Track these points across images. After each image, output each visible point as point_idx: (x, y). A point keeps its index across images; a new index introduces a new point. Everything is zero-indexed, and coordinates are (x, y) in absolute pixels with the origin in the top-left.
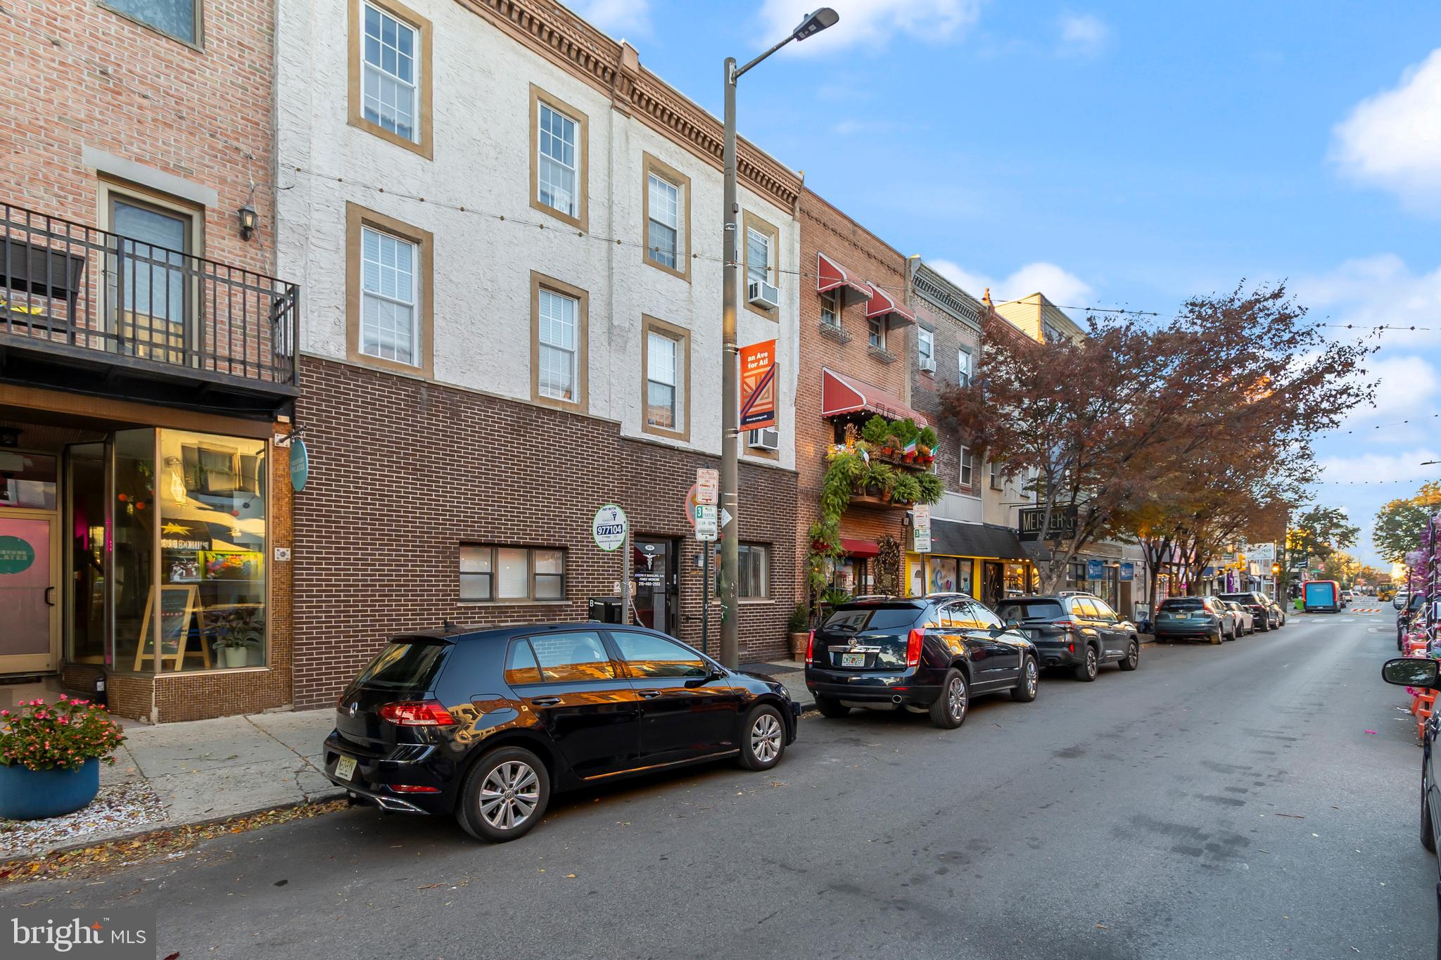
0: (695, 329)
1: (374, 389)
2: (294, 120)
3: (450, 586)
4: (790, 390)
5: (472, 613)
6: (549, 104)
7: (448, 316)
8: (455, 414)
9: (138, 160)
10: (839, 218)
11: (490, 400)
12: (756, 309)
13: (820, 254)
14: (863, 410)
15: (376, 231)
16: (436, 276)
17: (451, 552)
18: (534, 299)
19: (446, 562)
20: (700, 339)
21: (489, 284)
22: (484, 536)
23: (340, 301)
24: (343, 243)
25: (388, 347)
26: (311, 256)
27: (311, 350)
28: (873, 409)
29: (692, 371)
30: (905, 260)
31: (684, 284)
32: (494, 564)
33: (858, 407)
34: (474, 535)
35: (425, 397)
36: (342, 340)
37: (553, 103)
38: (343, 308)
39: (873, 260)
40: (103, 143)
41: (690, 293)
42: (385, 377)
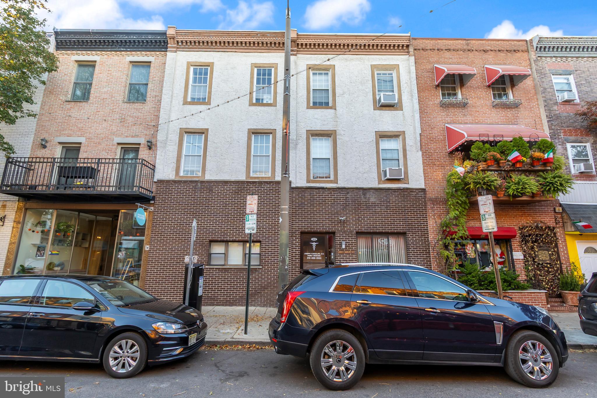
0: (340, 129)
1: (181, 187)
2: (165, 110)
3: (204, 259)
4: (416, 144)
5: (212, 271)
6: (260, 67)
7: (212, 155)
8: (211, 190)
9: (126, 137)
10: (451, 42)
11: (226, 182)
12: (384, 108)
13: (435, 65)
14: (466, 141)
15: (190, 134)
16: (208, 142)
17: (205, 245)
18: (249, 139)
19: (203, 249)
20: (342, 133)
21: (229, 139)
22: (220, 238)
23: (175, 160)
24: (177, 142)
25: (192, 172)
26: (167, 149)
27: (164, 178)
28: (474, 139)
29: (338, 148)
30: (526, 41)
31: (332, 111)
32: (227, 249)
33: (463, 141)
34: (215, 238)
35: (199, 186)
36: (174, 173)
37: (261, 66)
38: (175, 162)
39: (490, 52)
40: (119, 136)
41: (336, 114)
42: (185, 182)
